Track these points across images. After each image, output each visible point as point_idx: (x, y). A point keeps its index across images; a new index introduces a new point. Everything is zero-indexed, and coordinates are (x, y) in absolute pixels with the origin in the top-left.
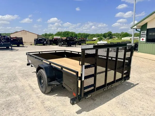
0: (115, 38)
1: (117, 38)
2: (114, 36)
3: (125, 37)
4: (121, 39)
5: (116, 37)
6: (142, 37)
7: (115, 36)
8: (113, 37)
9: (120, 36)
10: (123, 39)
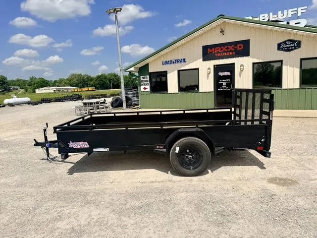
0: (17, 89)
1: (22, 91)
2: (15, 85)
3: (44, 88)
4: (35, 92)
5: (18, 87)
6: (143, 85)
7: (17, 85)
8: (12, 88)
9: (30, 85)
10: (37, 91)
